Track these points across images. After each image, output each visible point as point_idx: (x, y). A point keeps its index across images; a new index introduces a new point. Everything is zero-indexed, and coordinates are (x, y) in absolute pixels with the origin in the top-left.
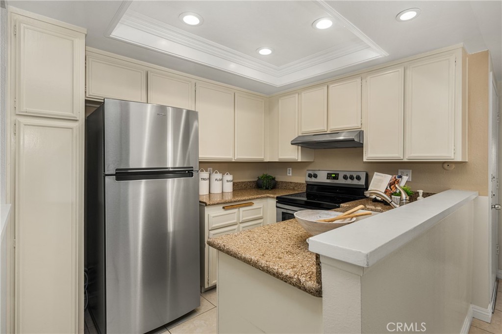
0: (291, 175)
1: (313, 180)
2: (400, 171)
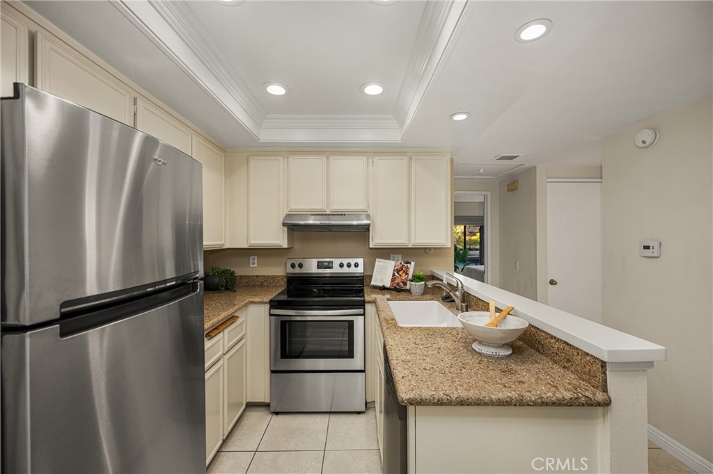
0: (256, 265)
1: (297, 270)
2: (391, 256)
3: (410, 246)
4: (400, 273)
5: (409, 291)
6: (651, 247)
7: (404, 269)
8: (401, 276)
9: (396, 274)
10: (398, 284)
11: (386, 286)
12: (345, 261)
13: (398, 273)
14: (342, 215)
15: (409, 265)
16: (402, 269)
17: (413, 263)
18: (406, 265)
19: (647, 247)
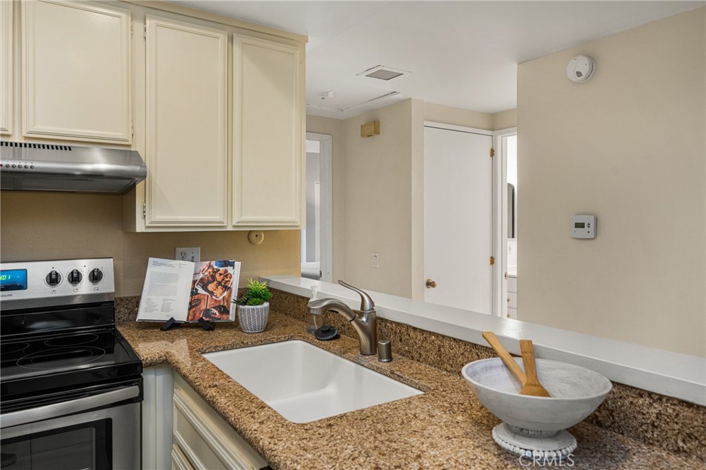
2: (179, 250)
3: (230, 228)
4: (211, 287)
5: (235, 325)
6: (586, 226)
7: (219, 278)
8: (212, 293)
9: (201, 291)
10: (207, 312)
11: (176, 319)
12: (64, 268)
13: (205, 288)
14: (63, 147)
15: (230, 270)
16: (213, 278)
17: (238, 264)
18: (222, 269)
19: (580, 225)
